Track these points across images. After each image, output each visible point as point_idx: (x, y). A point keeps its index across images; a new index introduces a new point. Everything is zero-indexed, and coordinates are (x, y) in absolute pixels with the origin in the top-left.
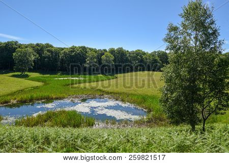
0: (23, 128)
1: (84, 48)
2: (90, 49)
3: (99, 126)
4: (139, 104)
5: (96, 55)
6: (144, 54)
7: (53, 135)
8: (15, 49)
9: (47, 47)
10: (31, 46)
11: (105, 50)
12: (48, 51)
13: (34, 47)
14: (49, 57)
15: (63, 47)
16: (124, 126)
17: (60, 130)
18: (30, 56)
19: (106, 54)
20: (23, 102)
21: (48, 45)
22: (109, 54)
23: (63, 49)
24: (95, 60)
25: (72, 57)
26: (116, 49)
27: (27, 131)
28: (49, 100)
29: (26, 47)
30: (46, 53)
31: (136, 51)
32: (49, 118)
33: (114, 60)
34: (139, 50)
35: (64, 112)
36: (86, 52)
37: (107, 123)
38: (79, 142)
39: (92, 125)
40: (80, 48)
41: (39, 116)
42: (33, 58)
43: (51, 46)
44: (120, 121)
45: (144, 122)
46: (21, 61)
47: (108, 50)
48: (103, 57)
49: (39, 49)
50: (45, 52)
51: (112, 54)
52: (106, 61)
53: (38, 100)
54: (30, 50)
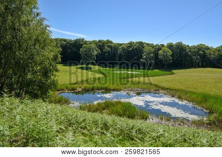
0: (86, 112)
1: (141, 43)
2: (147, 44)
3: (152, 120)
4: (199, 103)
5: (152, 50)
6: (208, 48)
7: (110, 122)
8: (82, 45)
9: (107, 43)
10: (94, 42)
11: (163, 45)
12: (108, 46)
13: (96, 43)
14: (109, 52)
15: (121, 43)
16: (180, 124)
17: (117, 119)
18: (93, 51)
19: (163, 48)
20: (86, 91)
21: (108, 42)
22: (167, 49)
23: (121, 45)
24: (152, 55)
25: (129, 52)
26: (174, 44)
27: (90, 116)
28: (107, 90)
29: (91, 44)
30: (107, 49)
31: (198, 46)
32: (107, 107)
33: (172, 56)
34: (201, 45)
35: (120, 102)
36: (143, 48)
37: (162, 119)
38: (134, 133)
39: (146, 119)
40: (138, 43)
41: (99, 104)
42: (96, 53)
43: (111, 42)
44: (176, 119)
45: (203, 124)
46: (86, 55)
47: (165, 45)
48: (160, 52)
49: (101, 45)
50: (106, 47)
51: (170, 49)
52: (164, 56)
53: (98, 89)
54: (94, 46)
